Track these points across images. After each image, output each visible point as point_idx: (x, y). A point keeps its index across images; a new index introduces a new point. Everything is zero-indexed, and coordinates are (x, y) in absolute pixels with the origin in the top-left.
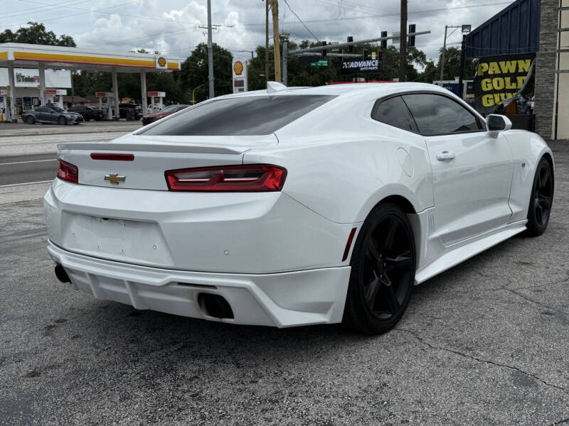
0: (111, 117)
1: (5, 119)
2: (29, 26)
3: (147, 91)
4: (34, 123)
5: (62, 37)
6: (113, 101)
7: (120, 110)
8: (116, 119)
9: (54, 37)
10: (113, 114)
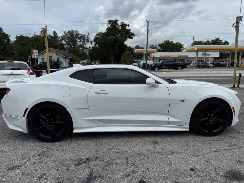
0: (227, 66)
1: (193, 66)
2: (215, 39)
3: (242, 57)
4: (200, 67)
5: (225, 41)
6: (228, 61)
7: (231, 64)
8: (229, 67)
9: (222, 41)
10: (228, 65)
